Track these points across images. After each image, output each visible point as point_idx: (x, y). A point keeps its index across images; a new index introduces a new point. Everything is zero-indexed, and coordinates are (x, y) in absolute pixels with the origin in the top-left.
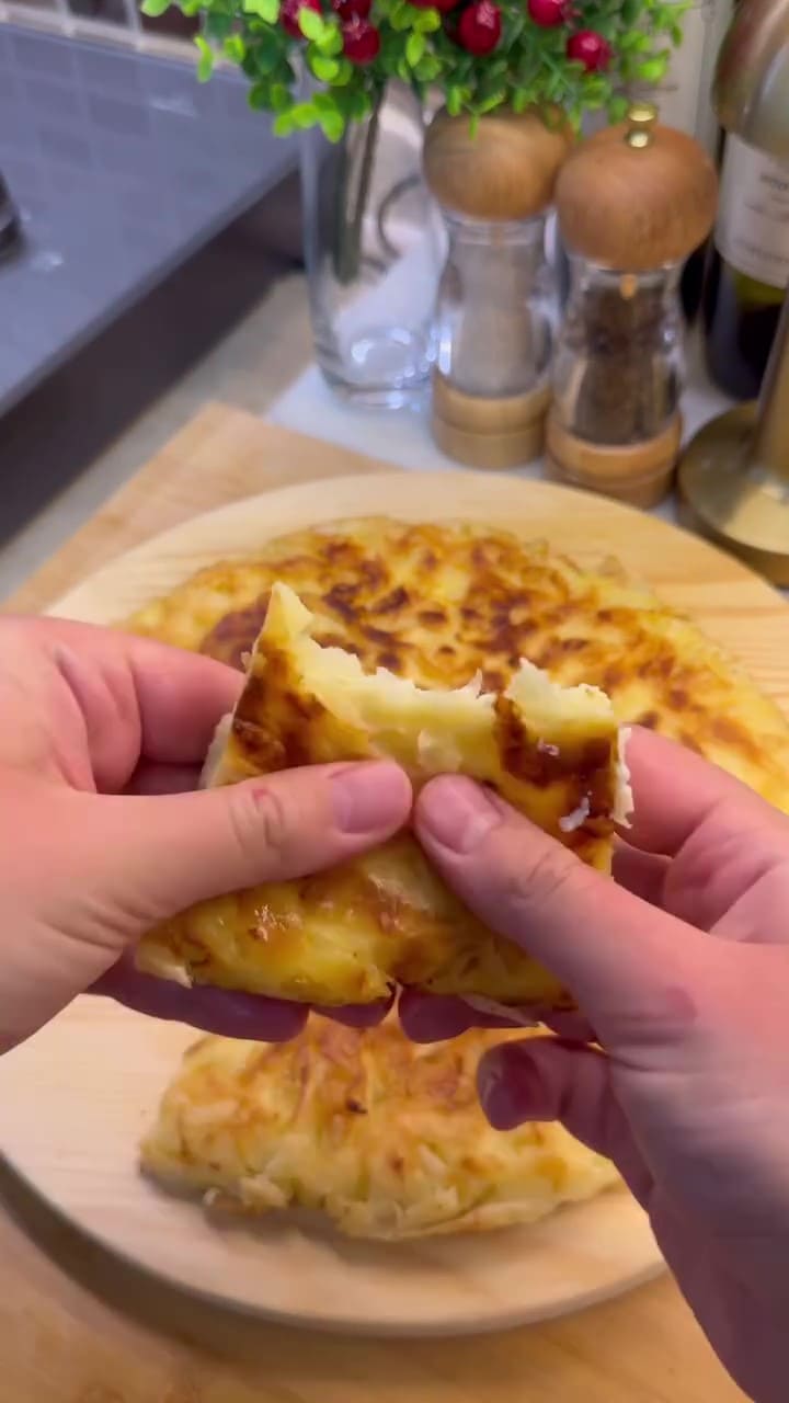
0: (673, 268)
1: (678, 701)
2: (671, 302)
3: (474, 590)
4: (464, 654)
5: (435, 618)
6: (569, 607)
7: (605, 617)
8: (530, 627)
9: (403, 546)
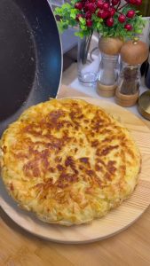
0: (140, 65)
1: (123, 144)
2: (139, 71)
3: (95, 118)
4: (89, 128)
5: (87, 121)
6: (110, 124)
7: (116, 127)
8: (102, 126)
9: (86, 107)
